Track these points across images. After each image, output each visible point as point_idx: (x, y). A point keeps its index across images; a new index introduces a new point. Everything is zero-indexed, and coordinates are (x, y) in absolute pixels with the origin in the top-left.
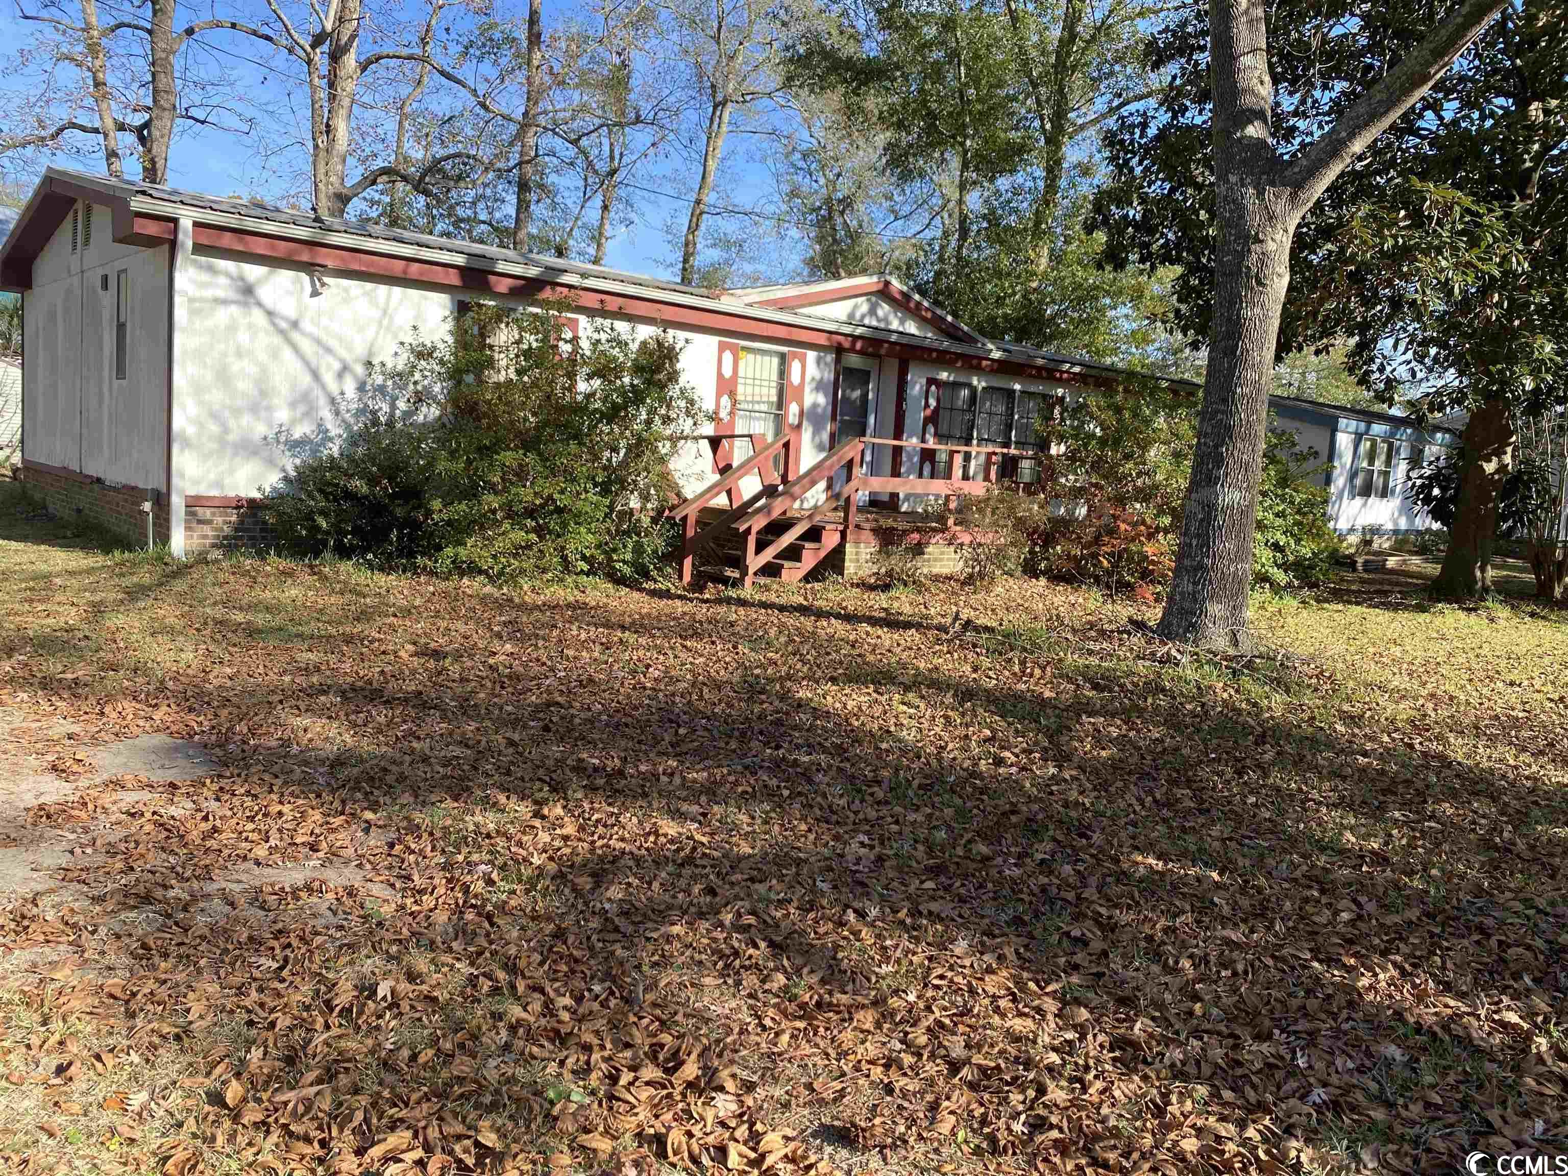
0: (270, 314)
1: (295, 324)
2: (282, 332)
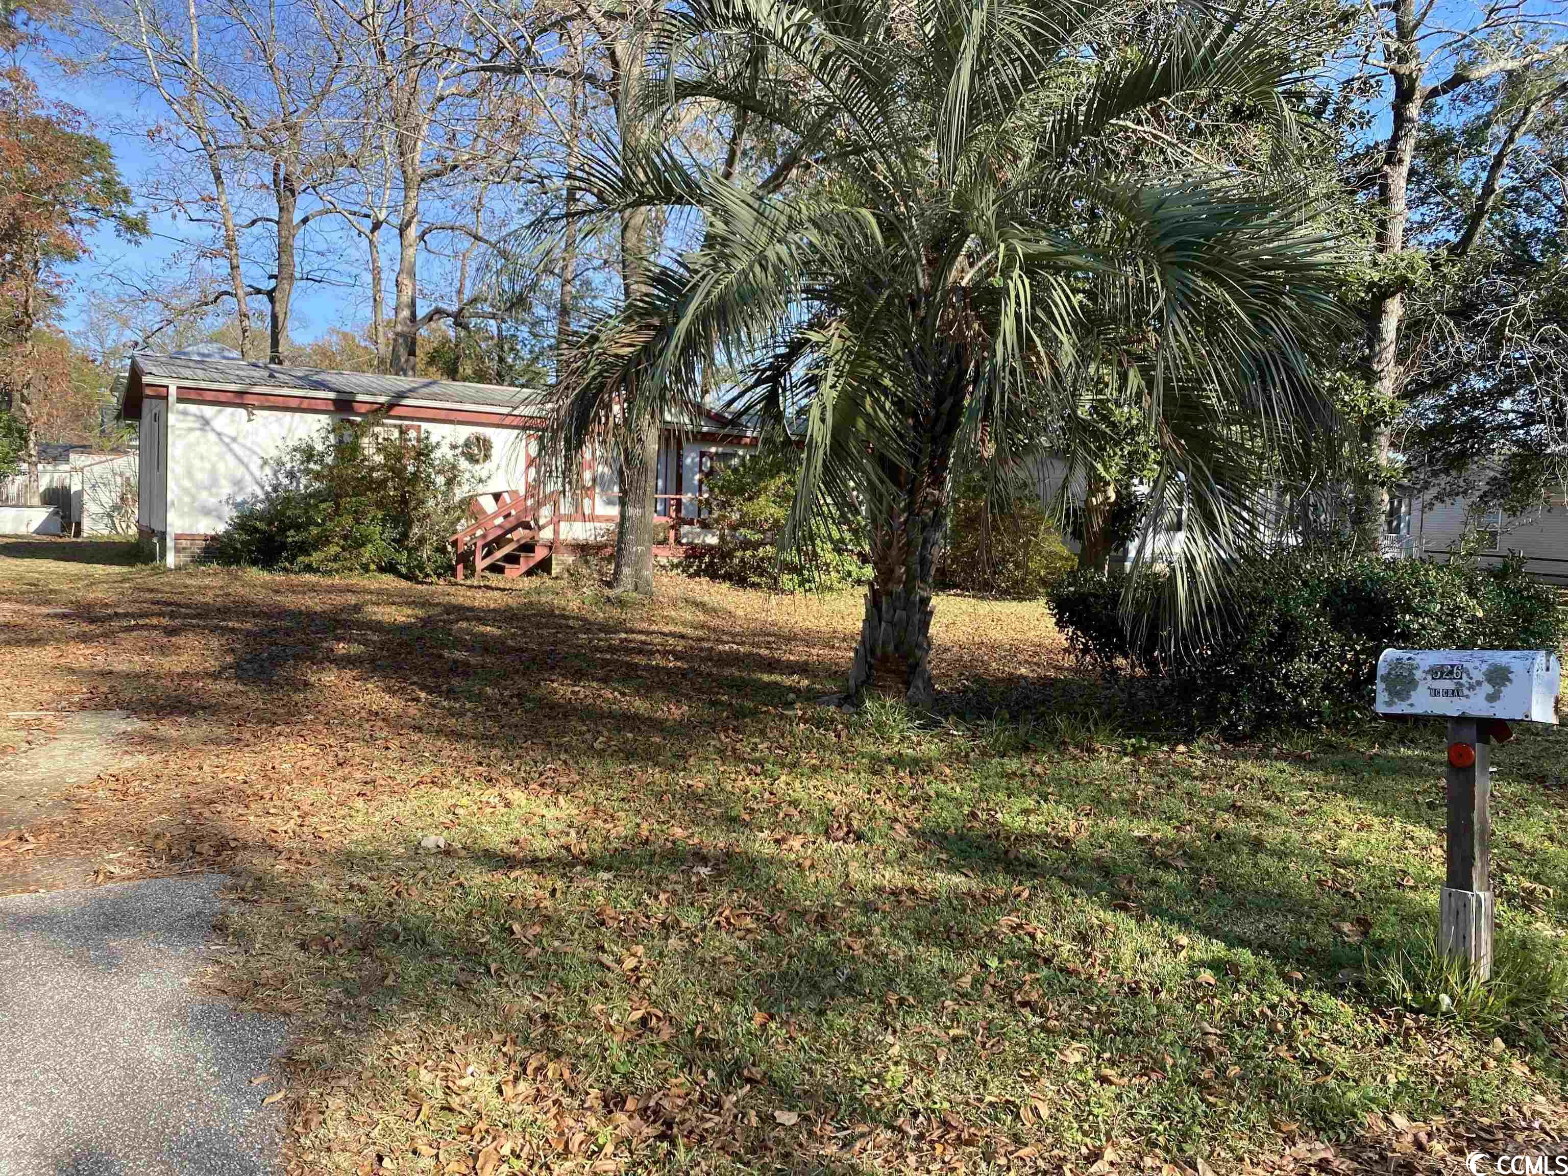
0: (219, 434)
1: (234, 440)
2: (227, 445)
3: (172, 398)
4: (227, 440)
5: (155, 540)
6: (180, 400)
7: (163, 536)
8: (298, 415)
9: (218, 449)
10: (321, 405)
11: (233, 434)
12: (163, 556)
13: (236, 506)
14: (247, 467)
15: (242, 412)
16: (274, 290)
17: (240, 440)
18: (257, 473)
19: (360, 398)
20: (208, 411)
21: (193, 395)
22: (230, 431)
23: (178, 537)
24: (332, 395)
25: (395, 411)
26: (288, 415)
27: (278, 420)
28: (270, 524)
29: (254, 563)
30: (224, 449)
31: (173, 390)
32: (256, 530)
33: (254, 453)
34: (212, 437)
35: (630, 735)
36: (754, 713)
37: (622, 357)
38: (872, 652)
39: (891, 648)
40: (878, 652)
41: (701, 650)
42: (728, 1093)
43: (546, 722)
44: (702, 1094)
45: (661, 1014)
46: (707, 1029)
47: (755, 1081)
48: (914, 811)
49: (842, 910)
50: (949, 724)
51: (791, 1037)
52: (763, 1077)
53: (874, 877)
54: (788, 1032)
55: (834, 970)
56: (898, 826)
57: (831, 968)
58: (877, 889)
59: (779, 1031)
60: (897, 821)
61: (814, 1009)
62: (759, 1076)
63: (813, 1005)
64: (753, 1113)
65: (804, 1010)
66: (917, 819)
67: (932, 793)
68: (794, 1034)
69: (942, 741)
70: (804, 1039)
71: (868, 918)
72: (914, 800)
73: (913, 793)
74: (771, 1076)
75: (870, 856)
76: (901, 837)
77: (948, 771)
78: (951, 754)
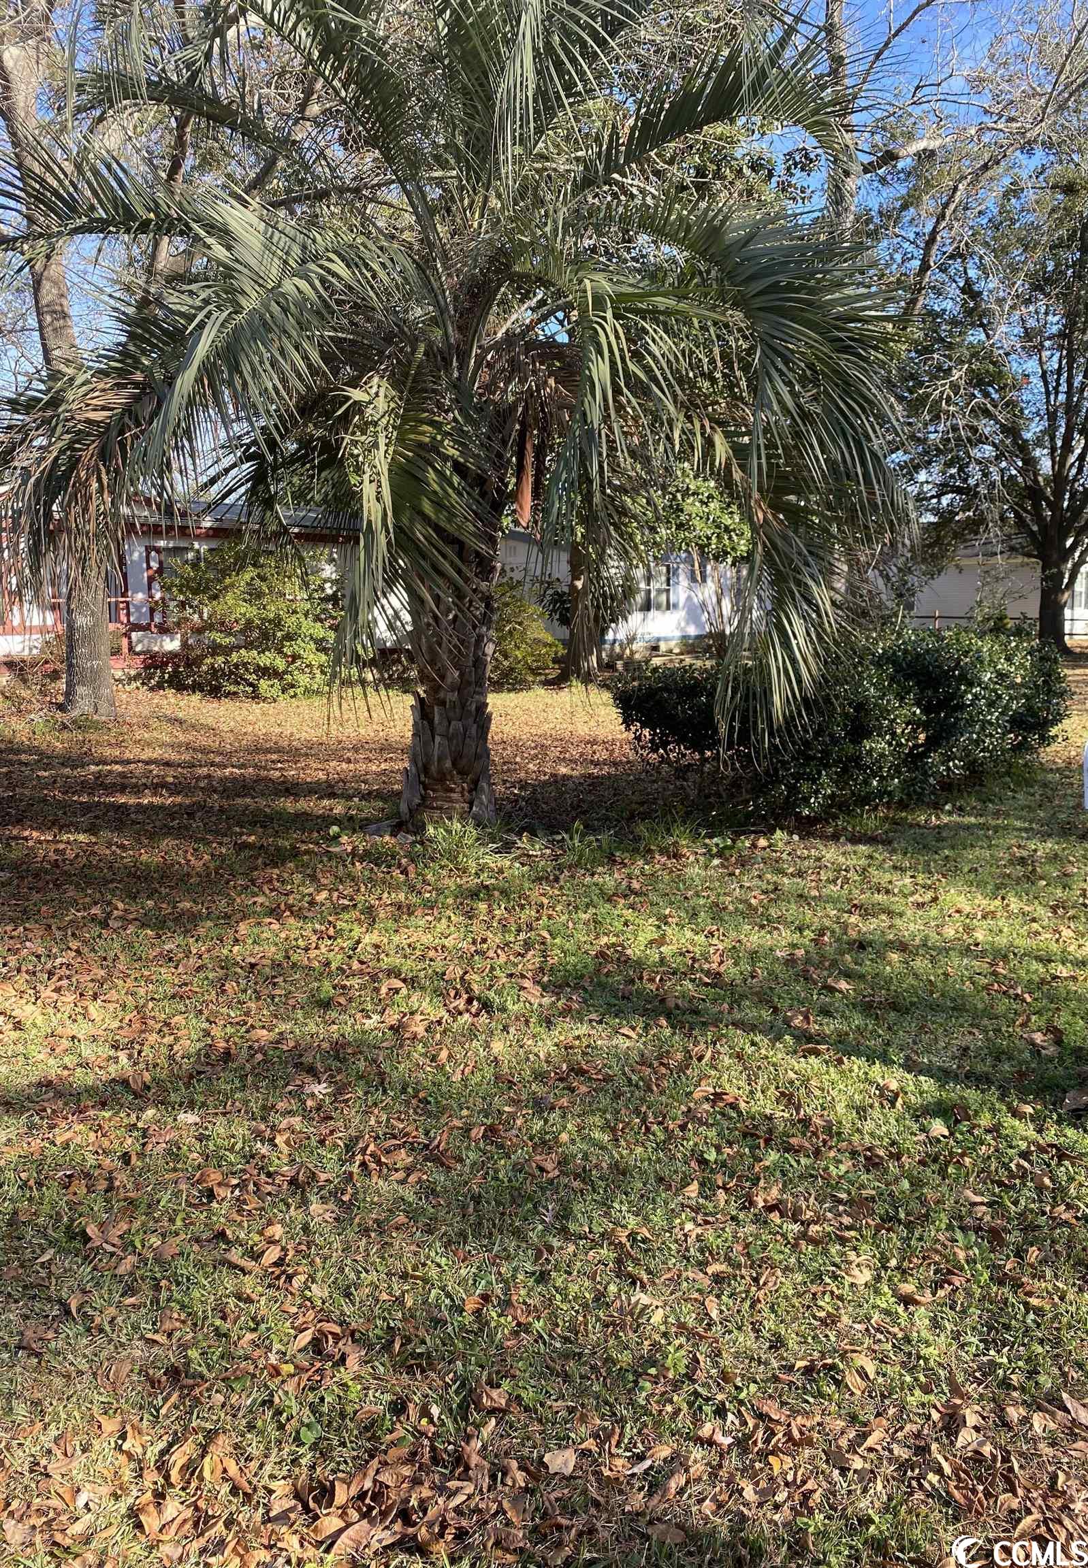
35: (150, 903)
36: (295, 854)
38: (426, 769)
39: (448, 764)
40: (433, 769)
41: (198, 779)
42: (468, 1438)
43: (36, 897)
44: (433, 1449)
45: (337, 1330)
46: (407, 1340)
47: (500, 1410)
48: (533, 959)
49: (513, 1116)
50: (523, 842)
51: (519, 1324)
52: (509, 1401)
53: (528, 1059)
54: (515, 1318)
55: (535, 1207)
56: (527, 984)
57: (530, 1205)
58: (539, 1076)
59: (502, 1320)
60: (523, 976)
61: (533, 1273)
62: (503, 1402)
63: (529, 1267)
64: (514, 1464)
65: (521, 1277)
66: (542, 969)
67: (545, 934)
68: (522, 1320)
69: (523, 865)
70: (538, 1325)
71: (546, 1121)
72: (528, 945)
73: (522, 936)
74: (518, 1397)
75: (512, 1030)
76: (536, 997)
77: (546, 901)
78: (539, 880)
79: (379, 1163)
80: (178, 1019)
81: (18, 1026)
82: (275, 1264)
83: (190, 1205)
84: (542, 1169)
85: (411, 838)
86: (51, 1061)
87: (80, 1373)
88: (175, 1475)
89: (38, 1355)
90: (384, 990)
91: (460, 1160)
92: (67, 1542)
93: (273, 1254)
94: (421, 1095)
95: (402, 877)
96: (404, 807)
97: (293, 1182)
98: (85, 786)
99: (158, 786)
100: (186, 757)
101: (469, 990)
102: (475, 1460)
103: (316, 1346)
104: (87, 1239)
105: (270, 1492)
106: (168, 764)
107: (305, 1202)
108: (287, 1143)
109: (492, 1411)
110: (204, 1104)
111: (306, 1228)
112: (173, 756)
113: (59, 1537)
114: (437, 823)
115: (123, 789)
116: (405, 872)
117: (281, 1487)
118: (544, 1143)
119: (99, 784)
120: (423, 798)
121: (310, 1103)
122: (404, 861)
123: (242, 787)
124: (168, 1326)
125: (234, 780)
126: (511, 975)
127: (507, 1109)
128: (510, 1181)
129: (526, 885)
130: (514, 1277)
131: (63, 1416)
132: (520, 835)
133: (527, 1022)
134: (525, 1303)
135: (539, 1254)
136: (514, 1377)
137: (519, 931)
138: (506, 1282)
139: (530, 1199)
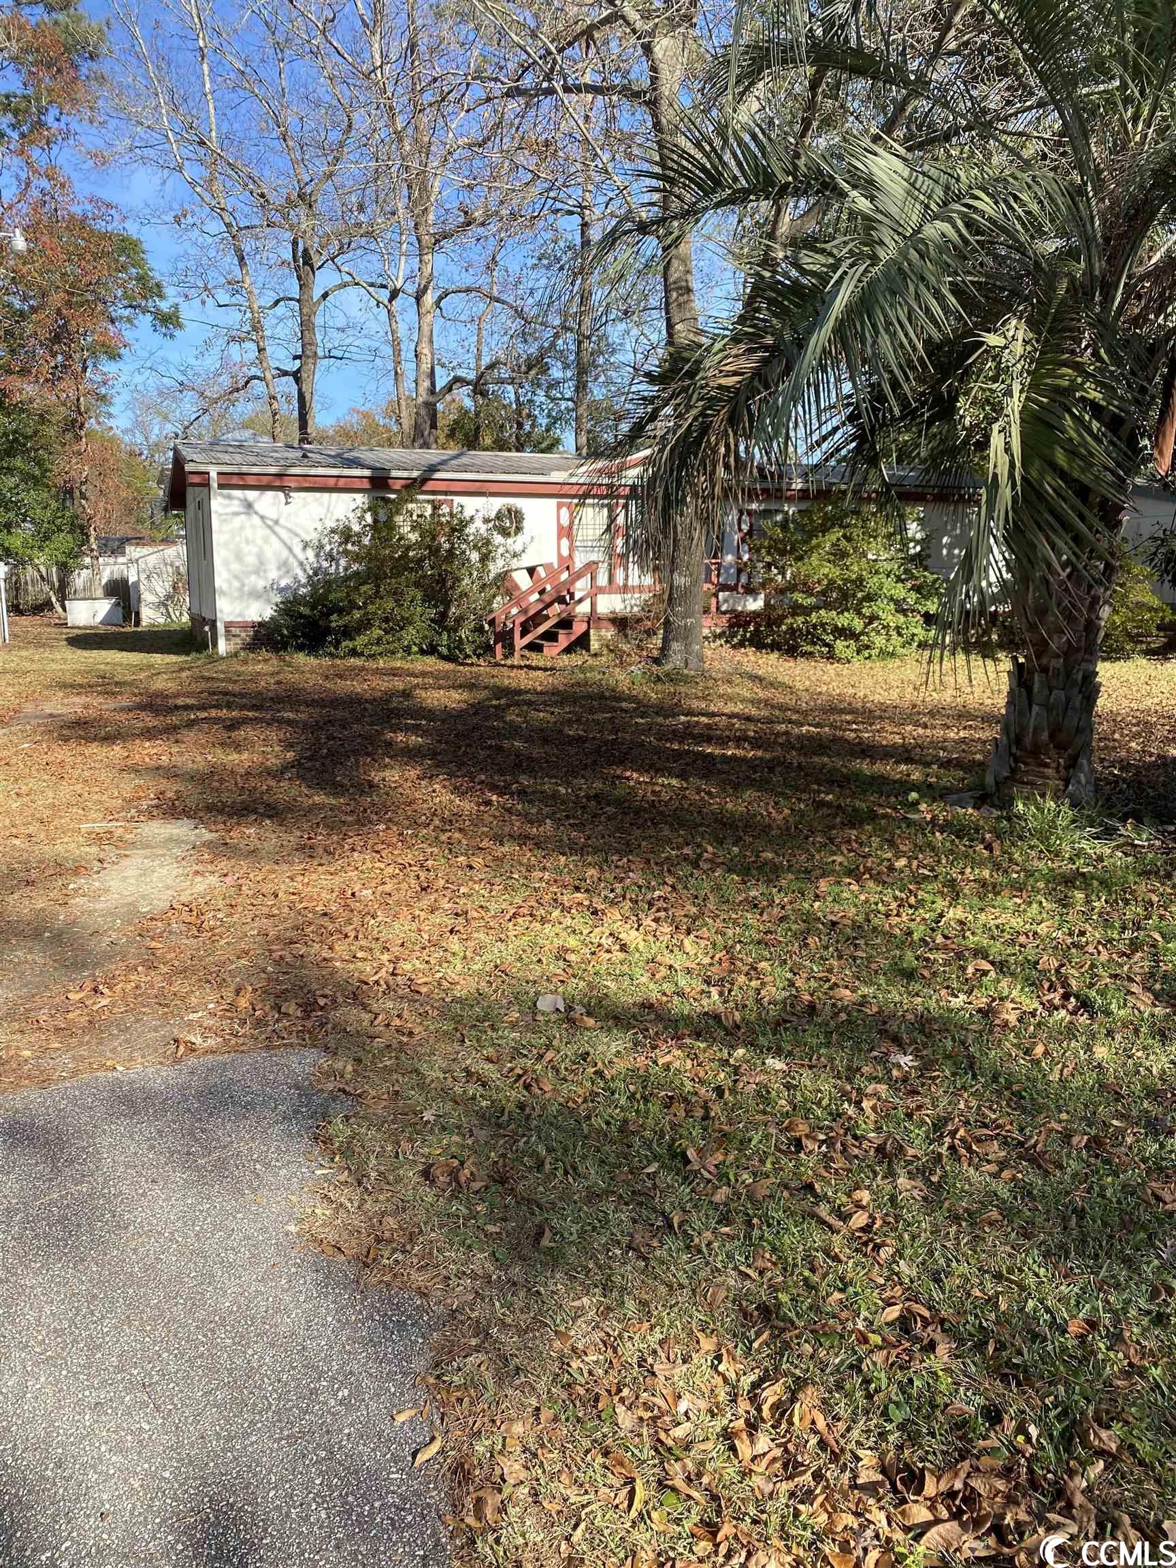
0: (262, 517)
2: (270, 527)
3: (215, 485)
4: (270, 523)
5: (207, 628)
6: (221, 486)
7: (213, 624)
8: (335, 495)
9: (262, 532)
10: (358, 484)
11: (275, 517)
12: (215, 644)
13: (281, 590)
14: (290, 550)
15: (281, 495)
16: (299, 370)
17: (282, 522)
18: (301, 556)
19: (394, 474)
20: (251, 495)
21: (235, 480)
22: (271, 513)
23: (228, 626)
24: (367, 473)
25: (429, 486)
26: (326, 495)
27: (316, 500)
28: (313, 608)
29: (300, 648)
30: (268, 531)
31: (213, 475)
32: (301, 616)
33: (297, 535)
34: (256, 520)
35: (736, 850)
36: (872, 817)
37: (727, 389)
38: (1018, 740)
39: (1045, 736)
40: (1028, 741)
41: (778, 735)
42: (1071, 1473)
43: (637, 832)
44: (1031, 1471)
45: (927, 1314)
46: (1001, 1347)
47: (1110, 1454)
48: (1140, 963)
49: (1121, 1132)
50: (1127, 829)
51: (1131, 1365)
52: (1119, 1448)
53: (1138, 1072)
54: (1126, 1356)
55: (1150, 1237)
56: (1135, 988)
57: (1142, 1235)
58: (1152, 1094)
59: (1112, 1354)
60: (1130, 980)
61: (1149, 1313)
62: (1114, 1446)
63: (1143, 1303)
64: (1126, 1520)
65: (1133, 1312)
66: (1152, 975)
67: (1157, 936)
68: (1135, 1361)
69: (1126, 854)
70: (1156, 1372)
71: (1162, 1146)
72: (1135, 946)
73: (1128, 934)
74: (1131, 1446)
75: (1118, 1037)
76: (1145, 1004)
77: (1155, 899)
78: (1146, 874)
79: (969, 1149)
80: (763, 965)
81: (624, 948)
82: (862, 1229)
83: (780, 1151)
84: (1158, 1199)
85: (996, 813)
86: (652, 986)
87: (682, 1286)
88: (766, 1413)
89: (645, 1259)
90: (970, 970)
91: (1061, 1167)
92: (670, 1443)
93: (860, 1219)
94: (1015, 1088)
95: (986, 853)
96: (989, 779)
97: (880, 1149)
98: (676, 735)
99: (740, 740)
100: (765, 713)
101: (1065, 984)
102: (1079, 1499)
103: (904, 1323)
104: (687, 1162)
105: (858, 1459)
106: (749, 719)
107: (891, 1174)
108: (874, 1108)
109: (1101, 1453)
110: (790, 1054)
111: (893, 1199)
112: (754, 712)
113: (662, 1436)
114: (1027, 800)
115: (709, 740)
116: (989, 847)
117: (868, 1458)
118: (1161, 1169)
119: (687, 733)
120: (1013, 771)
121: (895, 1073)
122: (988, 836)
123: (817, 746)
124: (760, 1263)
125: (810, 737)
126: (1115, 976)
127: (1115, 1122)
128: (1119, 1202)
129: (1131, 878)
130: (1125, 1310)
131: (667, 1323)
132: (1123, 820)
133: (1136, 1031)
134: (1138, 1342)
135: (1154, 1295)
136: (1127, 1423)
137: (1124, 928)
138: (1114, 1312)
139: (1144, 1228)
